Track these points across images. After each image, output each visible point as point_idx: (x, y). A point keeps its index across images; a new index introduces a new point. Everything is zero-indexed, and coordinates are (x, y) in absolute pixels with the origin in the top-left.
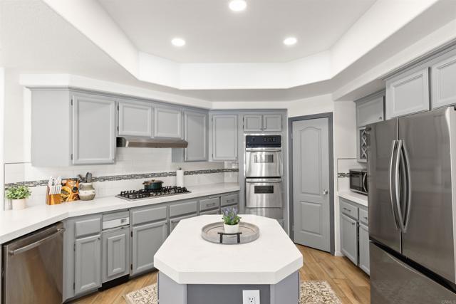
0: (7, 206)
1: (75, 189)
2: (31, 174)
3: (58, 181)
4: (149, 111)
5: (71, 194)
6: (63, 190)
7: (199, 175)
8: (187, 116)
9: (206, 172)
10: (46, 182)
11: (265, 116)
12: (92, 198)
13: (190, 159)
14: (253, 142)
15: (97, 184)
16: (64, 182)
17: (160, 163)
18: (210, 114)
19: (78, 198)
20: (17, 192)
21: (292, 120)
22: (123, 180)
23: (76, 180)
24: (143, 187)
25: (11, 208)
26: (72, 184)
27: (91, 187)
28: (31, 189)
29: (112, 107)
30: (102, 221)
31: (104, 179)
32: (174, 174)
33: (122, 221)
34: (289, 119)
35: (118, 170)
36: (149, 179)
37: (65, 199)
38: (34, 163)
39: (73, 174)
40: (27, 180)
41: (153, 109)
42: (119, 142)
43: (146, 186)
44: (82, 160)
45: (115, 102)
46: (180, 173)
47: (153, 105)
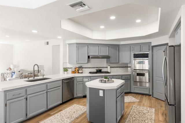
0: (64, 73)
1: (78, 70)
2: (69, 66)
3: (74, 68)
4: (97, 47)
5: (77, 72)
6: (75, 70)
7: (117, 68)
8: (111, 47)
9: (120, 67)
10: (71, 68)
11: (141, 46)
12: (82, 73)
13: (112, 62)
14: (136, 56)
15: (84, 69)
16: (76, 68)
17: (102, 64)
18: (120, 46)
19: (79, 73)
20: (66, 70)
21: (153, 47)
22: (90, 69)
23: (78, 68)
24: (96, 71)
25: (64, 74)
26: (77, 69)
27: (82, 70)
28: (68, 69)
29: (87, 47)
30: (83, 79)
31: (85, 68)
32: (107, 67)
33: (88, 80)
34: (152, 46)
35: (89, 65)
36: (98, 69)
37: (76, 73)
38: (69, 63)
39: (78, 66)
40: (68, 67)
41: (99, 46)
42: (89, 57)
43: (97, 70)
44: (79, 62)
45: (88, 46)
46: (109, 67)
47: (99, 45)
